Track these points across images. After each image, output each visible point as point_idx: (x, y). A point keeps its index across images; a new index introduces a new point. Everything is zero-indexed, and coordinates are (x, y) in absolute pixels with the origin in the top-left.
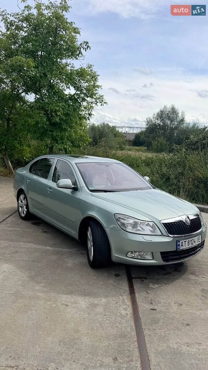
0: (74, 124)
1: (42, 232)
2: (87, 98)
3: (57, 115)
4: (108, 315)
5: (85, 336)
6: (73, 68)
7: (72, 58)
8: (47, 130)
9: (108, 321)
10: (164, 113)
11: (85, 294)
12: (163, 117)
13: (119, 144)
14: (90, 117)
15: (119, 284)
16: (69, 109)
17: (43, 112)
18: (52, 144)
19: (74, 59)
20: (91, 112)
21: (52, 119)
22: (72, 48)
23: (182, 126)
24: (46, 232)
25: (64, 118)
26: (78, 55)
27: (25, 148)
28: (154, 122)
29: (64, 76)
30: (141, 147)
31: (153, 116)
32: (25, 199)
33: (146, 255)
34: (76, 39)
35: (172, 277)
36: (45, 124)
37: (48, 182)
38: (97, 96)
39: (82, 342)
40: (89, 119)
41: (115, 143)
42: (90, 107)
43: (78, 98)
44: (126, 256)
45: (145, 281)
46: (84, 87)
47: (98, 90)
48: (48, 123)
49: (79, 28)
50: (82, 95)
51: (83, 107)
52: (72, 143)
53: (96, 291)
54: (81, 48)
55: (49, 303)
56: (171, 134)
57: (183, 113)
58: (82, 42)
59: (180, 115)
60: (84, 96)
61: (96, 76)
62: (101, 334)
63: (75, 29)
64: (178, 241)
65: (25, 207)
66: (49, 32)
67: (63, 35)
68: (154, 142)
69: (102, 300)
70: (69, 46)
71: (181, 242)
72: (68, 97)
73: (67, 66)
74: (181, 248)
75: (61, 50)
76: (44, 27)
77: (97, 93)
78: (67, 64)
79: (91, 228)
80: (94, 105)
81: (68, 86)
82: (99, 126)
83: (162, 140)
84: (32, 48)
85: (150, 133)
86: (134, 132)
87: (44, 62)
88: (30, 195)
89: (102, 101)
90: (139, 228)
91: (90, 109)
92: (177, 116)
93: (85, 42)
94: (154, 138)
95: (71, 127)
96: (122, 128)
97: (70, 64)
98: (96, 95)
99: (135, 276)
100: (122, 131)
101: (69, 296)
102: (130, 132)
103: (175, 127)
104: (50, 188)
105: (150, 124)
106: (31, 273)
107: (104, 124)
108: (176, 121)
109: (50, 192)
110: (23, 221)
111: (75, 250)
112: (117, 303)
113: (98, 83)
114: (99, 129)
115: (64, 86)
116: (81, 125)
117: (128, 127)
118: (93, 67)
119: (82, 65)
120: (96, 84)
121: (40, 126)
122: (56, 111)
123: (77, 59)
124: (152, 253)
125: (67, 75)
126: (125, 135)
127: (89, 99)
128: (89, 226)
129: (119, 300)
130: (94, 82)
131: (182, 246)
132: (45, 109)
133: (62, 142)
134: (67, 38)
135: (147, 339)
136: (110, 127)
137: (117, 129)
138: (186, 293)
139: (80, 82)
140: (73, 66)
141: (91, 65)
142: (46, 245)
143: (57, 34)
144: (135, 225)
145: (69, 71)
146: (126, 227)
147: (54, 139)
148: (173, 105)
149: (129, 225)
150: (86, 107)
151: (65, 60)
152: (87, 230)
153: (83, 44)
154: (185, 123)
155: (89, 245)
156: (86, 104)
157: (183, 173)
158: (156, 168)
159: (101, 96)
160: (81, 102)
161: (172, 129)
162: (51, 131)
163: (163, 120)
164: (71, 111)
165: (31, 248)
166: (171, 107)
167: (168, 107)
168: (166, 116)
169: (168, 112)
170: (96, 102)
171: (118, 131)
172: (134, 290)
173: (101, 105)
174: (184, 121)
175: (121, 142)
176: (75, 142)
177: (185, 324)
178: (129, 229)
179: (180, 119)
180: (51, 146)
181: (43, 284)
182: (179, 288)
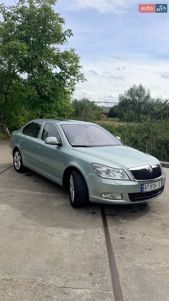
0: (59, 97)
1: (33, 181)
2: (71, 76)
3: (45, 89)
4: (85, 242)
5: (67, 257)
6: (58, 52)
7: (58, 43)
8: (38, 102)
9: (85, 247)
10: (134, 91)
11: (67, 227)
12: (133, 94)
13: (97, 115)
14: (73, 91)
15: (95, 219)
16: (55, 85)
17: (34, 87)
18: (42, 113)
19: (60, 44)
20: (73, 88)
21: (42, 93)
22: (58, 35)
23: (148, 101)
24: (37, 181)
25: (52, 92)
26: (63, 41)
27: (20, 117)
28: (126, 98)
29: (52, 58)
30: (114, 118)
31: (125, 93)
32: (20, 155)
33: (116, 196)
34: (61, 28)
35: (137, 215)
36: (36, 97)
37: (38, 141)
38: (79, 75)
39: (64, 262)
40: (72, 93)
41: (94, 114)
42: (73, 84)
43: (63, 76)
44: (101, 197)
45: (116, 217)
46: (68, 67)
47: (79, 70)
48: (38, 96)
49: (63, 18)
50: (67, 74)
51: (67, 84)
52: (59, 113)
53: (76, 224)
54: (65, 35)
55: (38, 233)
56: (139, 108)
57: (149, 90)
58: (66, 30)
59: (146, 92)
60: (68, 74)
61: (78, 58)
62: (79, 256)
63: (60, 19)
64: (142, 185)
65: (19, 162)
66: (39, 22)
67: (51, 24)
68: (125, 114)
69: (81, 231)
70: (56, 33)
71: (145, 185)
72: (54, 75)
73: (54, 50)
74: (145, 190)
75: (49, 36)
76: (35, 18)
77: (78, 72)
78: (54, 48)
79: (72, 176)
80: (76, 82)
81: (55, 66)
82: (81, 101)
83: (132, 112)
84: (25, 35)
85: (122, 107)
86: (109, 106)
87: (36, 46)
88: (24, 152)
89: (83, 78)
90: (111, 174)
91: (73, 85)
92: (144, 93)
93: (68, 30)
94: (125, 111)
95: (57, 100)
96: (100, 103)
97: (57, 49)
98: (78, 73)
99: (108, 214)
100: (99, 105)
101: (54, 228)
102: (106, 106)
103: (142, 102)
104: (40, 145)
105: (122, 100)
106: (24, 211)
107: (84, 99)
108: (143, 97)
109: (40, 148)
110: (18, 173)
111: (60, 194)
112: (93, 233)
113: (79, 64)
114: (81, 103)
115: (52, 66)
116: (65, 98)
117: (104, 102)
118: (75, 50)
119: (66, 49)
120: (78, 65)
121: (32, 98)
122: (45, 86)
123: (62, 44)
124: (121, 194)
125: (54, 57)
126: (101, 109)
127: (72, 77)
128: (71, 174)
129: (95, 231)
130: (76, 63)
131: (146, 189)
132: (36, 85)
133: (50, 112)
134: (54, 26)
135: (117, 260)
136: (89, 101)
137: (95, 104)
138: (149, 226)
139: (64, 63)
140: (59, 50)
141: (73, 49)
142: (37, 191)
143: (46, 23)
144: (108, 172)
145: (56, 54)
146: (100, 173)
147: (43, 109)
148: (140, 84)
149: (103, 172)
150: (69, 83)
151: (52, 45)
152: (69, 178)
153: (67, 32)
154: (151, 99)
155: (71, 190)
156: (70, 81)
157: (148, 137)
158: (127, 134)
159: (82, 74)
160: (66, 79)
161: (140, 104)
162: (41, 103)
163: (132, 96)
164: (57, 87)
165: (24, 193)
166: (139, 86)
167: (137, 86)
168: (135, 93)
169: (137, 90)
170: (78, 80)
171: (96, 105)
172: (107, 223)
173: (82, 81)
174: (149, 97)
175: (99, 114)
176: (61, 112)
177: (148, 249)
178: (104, 175)
179: (147, 95)
180: (41, 115)
181: (34, 220)
182: (143, 223)
